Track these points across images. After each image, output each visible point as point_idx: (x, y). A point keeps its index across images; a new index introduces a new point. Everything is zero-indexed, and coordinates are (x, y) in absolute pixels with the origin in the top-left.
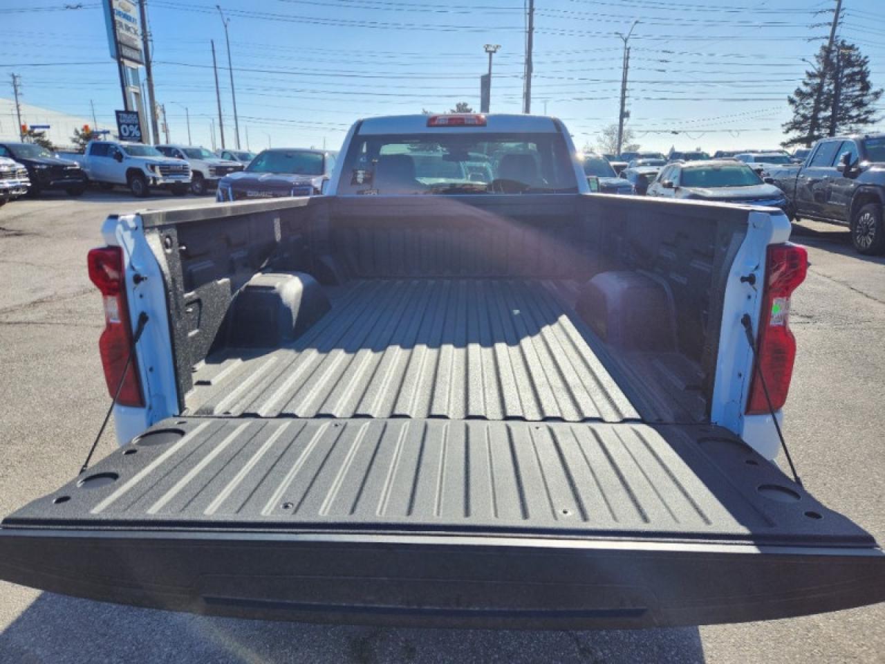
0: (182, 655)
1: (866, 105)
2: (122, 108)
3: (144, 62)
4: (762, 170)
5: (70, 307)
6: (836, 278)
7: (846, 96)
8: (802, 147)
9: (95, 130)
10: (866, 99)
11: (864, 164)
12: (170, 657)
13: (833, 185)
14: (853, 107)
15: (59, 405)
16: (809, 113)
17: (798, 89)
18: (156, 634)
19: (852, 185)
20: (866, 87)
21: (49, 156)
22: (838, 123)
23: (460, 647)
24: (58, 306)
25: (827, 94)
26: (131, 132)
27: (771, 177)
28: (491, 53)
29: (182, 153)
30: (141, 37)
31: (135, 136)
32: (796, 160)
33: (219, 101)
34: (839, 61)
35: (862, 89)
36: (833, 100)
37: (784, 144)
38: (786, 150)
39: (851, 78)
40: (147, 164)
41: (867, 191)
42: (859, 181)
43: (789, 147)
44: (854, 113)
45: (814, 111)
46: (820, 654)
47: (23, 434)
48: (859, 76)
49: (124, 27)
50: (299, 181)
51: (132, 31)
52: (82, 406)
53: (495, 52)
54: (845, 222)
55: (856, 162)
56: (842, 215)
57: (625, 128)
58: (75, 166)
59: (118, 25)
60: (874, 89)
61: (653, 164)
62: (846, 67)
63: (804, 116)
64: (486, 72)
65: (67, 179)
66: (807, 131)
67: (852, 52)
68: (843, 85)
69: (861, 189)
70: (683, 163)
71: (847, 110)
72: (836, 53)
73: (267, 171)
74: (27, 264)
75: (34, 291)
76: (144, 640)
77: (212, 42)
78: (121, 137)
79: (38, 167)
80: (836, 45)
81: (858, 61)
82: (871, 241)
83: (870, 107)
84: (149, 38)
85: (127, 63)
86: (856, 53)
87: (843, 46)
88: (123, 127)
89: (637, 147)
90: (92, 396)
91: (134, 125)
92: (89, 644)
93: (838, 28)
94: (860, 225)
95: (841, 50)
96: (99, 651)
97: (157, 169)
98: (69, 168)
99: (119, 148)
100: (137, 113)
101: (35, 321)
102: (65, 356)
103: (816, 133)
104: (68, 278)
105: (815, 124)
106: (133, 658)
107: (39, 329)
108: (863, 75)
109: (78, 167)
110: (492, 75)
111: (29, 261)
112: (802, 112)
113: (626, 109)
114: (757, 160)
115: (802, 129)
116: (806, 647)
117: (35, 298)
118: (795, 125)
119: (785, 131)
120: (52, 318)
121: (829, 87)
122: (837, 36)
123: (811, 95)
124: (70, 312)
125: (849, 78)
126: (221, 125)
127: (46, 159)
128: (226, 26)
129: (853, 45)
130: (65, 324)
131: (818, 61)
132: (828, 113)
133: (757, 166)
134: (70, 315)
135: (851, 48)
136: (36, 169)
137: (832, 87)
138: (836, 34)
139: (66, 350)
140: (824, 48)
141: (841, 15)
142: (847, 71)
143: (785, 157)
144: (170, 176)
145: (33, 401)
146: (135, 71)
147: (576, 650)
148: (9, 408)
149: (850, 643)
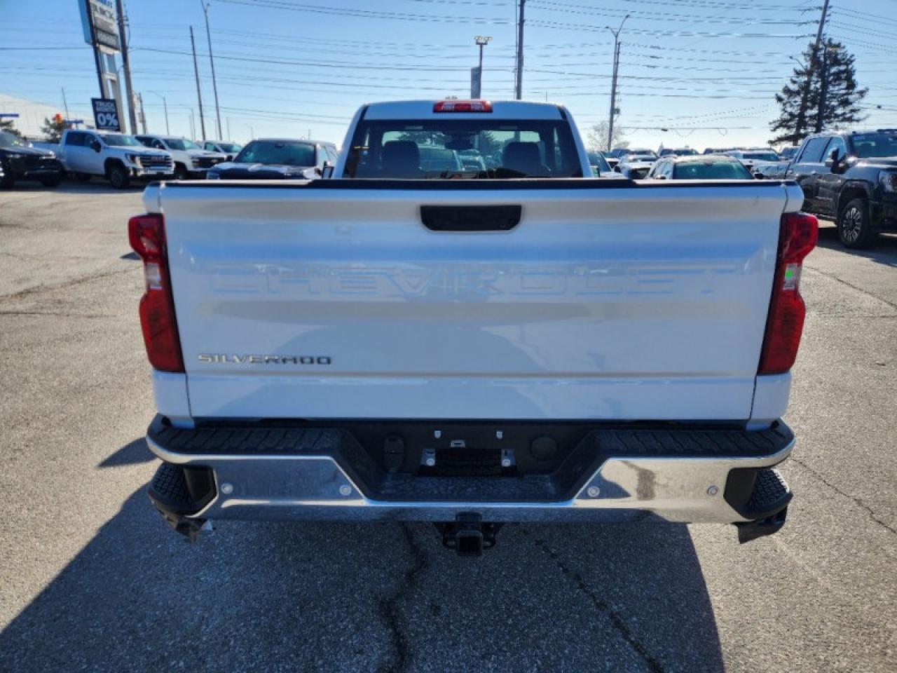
0: (214, 618)
1: (851, 103)
2: (98, 96)
3: (121, 48)
4: (752, 166)
5: (59, 297)
6: (824, 271)
7: (832, 94)
8: (789, 145)
9: (67, 119)
10: (851, 98)
11: (851, 159)
12: (203, 620)
13: (821, 181)
14: (839, 105)
15: (61, 392)
16: (796, 111)
17: (786, 87)
18: (186, 600)
19: (839, 181)
20: (851, 85)
21: (21, 145)
22: (824, 122)
23: (484, 605)
24: (46, 296)
25: (815, 92)
26: (108, 122)
27: (761, 172)
28: (481, 45)
29: (163, 143)
30: (117, 22)
31: (112, 125)
32: (783, 157)
33: (199, 90)
34: (825, 59)
35: (847, 88)
36: (819, 99)
37: (771, 142)
38: (774, 147)
39: (838, 76)
40: (126, 155)
41: (854, 186)
42: (846, 176)
43: (776, 145)
44: (839, 111)
45: (800, 109)
46: (818, 604)
47: (27, 420)
48: (845, 75)
49: (99, 10)
50: (291, 171)
51: (108, 14)
52: (84, 392)
53: (486, 44)
54: (833, 217)
55: (844, 158)
56: (829, 209)
57: (615, 125)
58: (50, 155)
59: (92, 9)
60: (859, 88)
61: (644, 160)
62: (832, 65)
63: (791, 114)
64: (477, 65)
65: (42, 170)
66: (794, 130)
67: (839, 51)
68: (830, 82)
69: (849, 184)
70: (675, 158)
71: (833, 108)
72: (823, 52)
73: (257, 162)
74: (8, 255)
75: (20, 282)
76: (176, 606)
77: (191, 29)
78: (99, 126)
79: (11, 156)
80: (823, 43)
81: (844, 59)
82: (857, 235)
83: (855, 105)
84: (125, 22)
85: (103, 48)
86: (843, 51)
87: (830, 44)
88: (100, 115)
89: (627, 143)
90: (94, 383)
91: (112, 114)
92: (120, 610)
93: (825, 26)
94: (847, 220)
95: (827, 49)
96: (131, 616)
97: (138, 159)
98: (44, 158)
99: (98, 137)
100: (113, 101)
101: (25, 311)
102: (60, 345)
103: (802, 131)
104: (53, 270)
105: (802, 123)
106: (166, 621)
107: (29, 319)
108: (849, 74)
109: (53, 157)
110: (483, 68)
111: (10, 252)
112: (789, 110)
113: (616, 105)
114: (746, 156)
115: (789, 128)
116: (806, 598)
117: (21, 288)
118: (783, 124)
119: (772, 129)
120: (42, 308)
121: (816, 85)
122: (824, 35)
123: (798, 93)
124: (60, 302)
125: (835, 77)
126: (202, 116)
127: (19, 148)
128: (205, 11)
129: (839, 44)
130: (56, 314)
131: (805, 59)
132: (815, 111)
133: (746, 162)
134: (59, 306)
135: (838, 46)
136: (9, 158)
137: (818, 85)
138: (823, 32)
139: (61, 340)
140: (811, 46)
141: (828, 13)
142: (834, 70)
143: (773, 155)
144: (152, 168)
145: (33, 388)
146: (111, 57)
147: (593, 604)
148: (8, 395)
149: (846, 593)
